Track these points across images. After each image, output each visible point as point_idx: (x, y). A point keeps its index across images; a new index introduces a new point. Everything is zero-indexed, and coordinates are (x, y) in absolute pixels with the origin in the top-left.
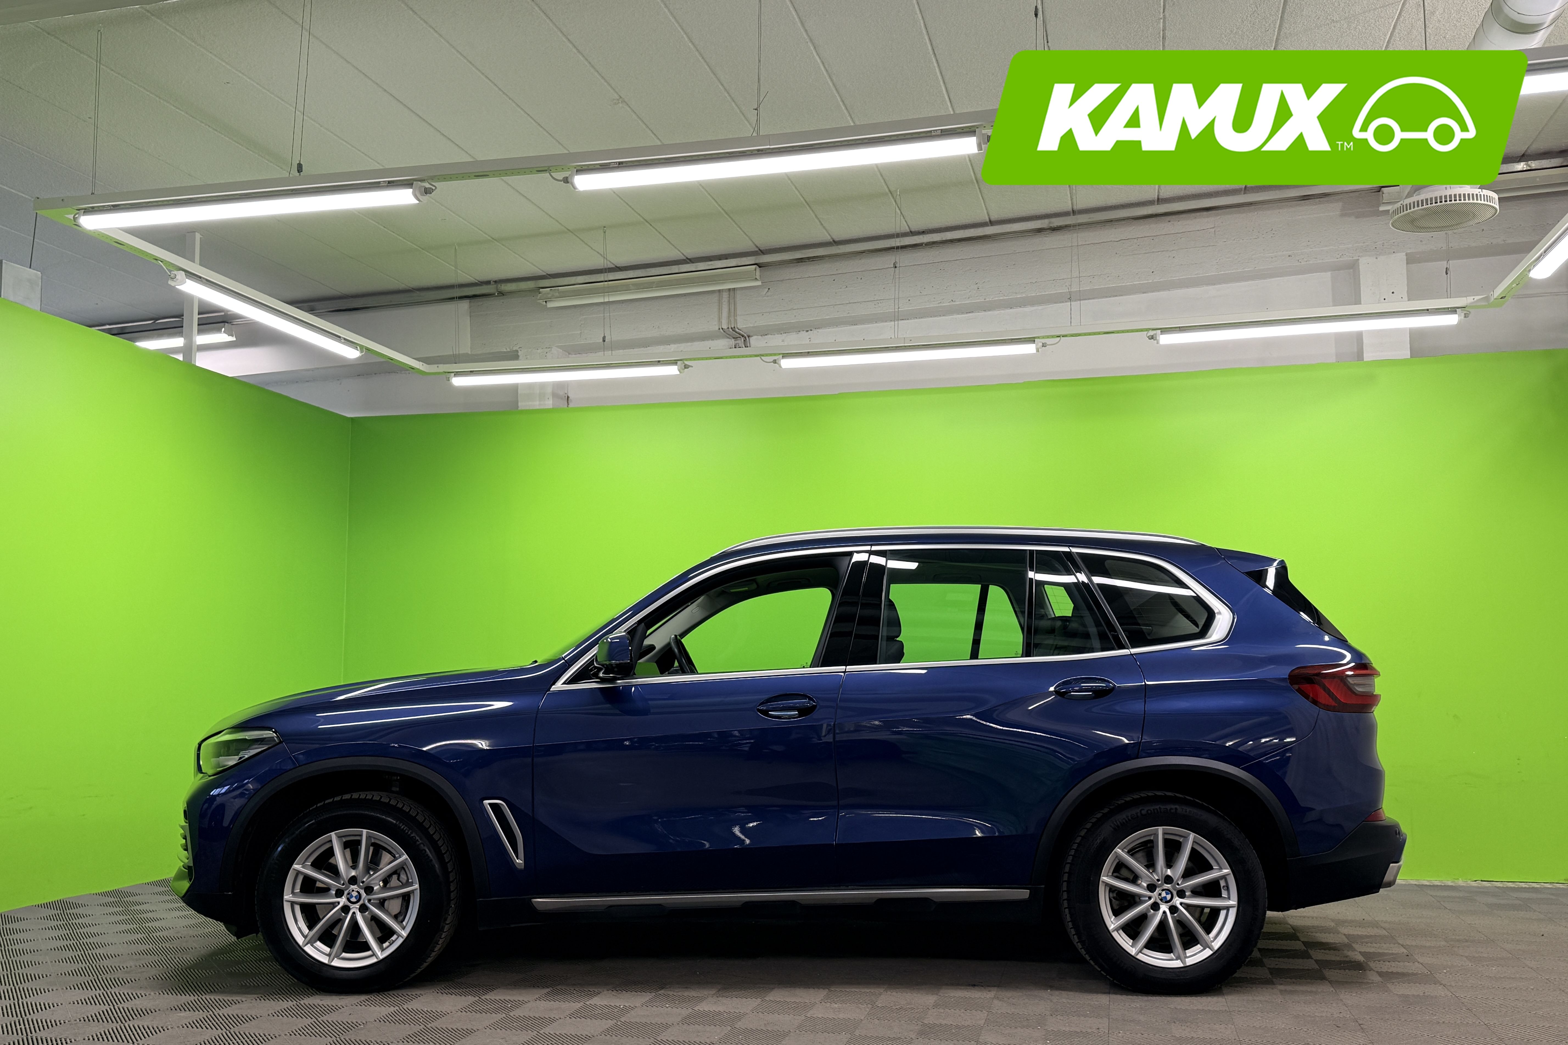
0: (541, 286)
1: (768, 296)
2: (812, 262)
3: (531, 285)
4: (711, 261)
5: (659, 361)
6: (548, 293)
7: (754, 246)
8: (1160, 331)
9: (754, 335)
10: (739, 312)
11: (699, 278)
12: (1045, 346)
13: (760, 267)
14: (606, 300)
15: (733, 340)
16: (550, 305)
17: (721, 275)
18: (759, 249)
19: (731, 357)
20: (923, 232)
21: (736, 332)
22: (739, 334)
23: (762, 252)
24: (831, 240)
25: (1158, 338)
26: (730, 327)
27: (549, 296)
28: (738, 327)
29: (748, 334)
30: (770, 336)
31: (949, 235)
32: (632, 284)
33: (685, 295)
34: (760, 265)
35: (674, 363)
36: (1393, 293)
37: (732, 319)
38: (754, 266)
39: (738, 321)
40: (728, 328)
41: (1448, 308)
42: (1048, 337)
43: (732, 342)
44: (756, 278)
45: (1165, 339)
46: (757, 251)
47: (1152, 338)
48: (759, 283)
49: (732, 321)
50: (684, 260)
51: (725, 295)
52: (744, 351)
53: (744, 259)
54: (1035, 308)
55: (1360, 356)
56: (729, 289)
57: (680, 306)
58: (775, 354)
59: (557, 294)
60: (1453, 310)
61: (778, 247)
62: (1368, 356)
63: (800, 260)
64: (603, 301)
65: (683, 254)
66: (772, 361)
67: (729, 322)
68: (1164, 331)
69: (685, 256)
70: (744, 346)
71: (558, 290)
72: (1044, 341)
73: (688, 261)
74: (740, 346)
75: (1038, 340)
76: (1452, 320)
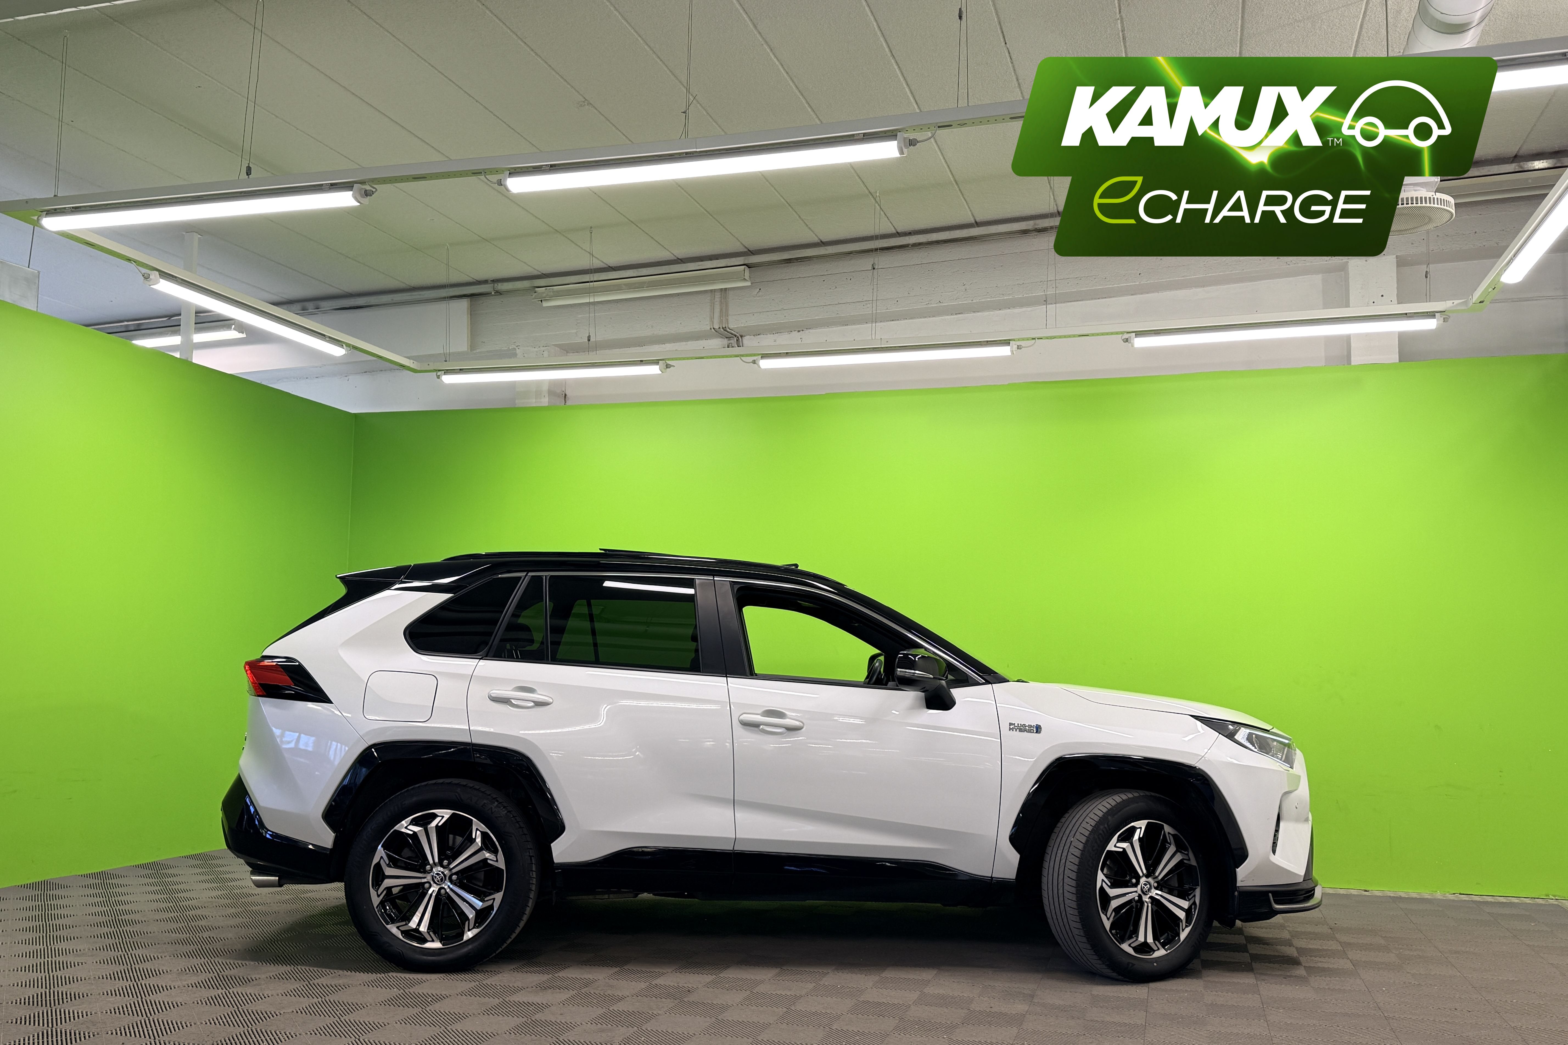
0: (535, 286)
1: (759, 296)
2: (799, 263)
3: (526, 284)
4: (702, 261)
5: (641, 361)
6: (543, 293)
7: (744, 247)
8: (1134, 334)
9: (747, 335)
10: (730, 313)
11: (689, 278)
12: (1021, 349)
13: (749, 268)
14: (592, 300)
15: (726, 339)
16: (545, 304)
17: (711, 275)
18: (749, 250)
19: (723, 357)
20: (910, 234)
21: (728, 332)
22: (732, 334)
23: (751, 253)
24: (819, 241)
25: (1132, 342)
26: (721, 327)
27: (544, 295)
28: (729, 327)
29: (742, 334)
30: (762, 336)
31: (934, 237)
32: (624, 284)
33: (678, 295)
34: (749, 266)
35: (656, 362)
36: (1382, 296)
37: (724, 319)
38: (743, 267)
39: (729, 322)
40: (720, 328)
41: (1427, 312)
42: (1023, 339)
43: (726, 341)
44: (745, 279)
45: (1140, 343)
46: (746, 252)
47: (1126, 340)
48: (748, 284)
49: (724, 321)
50: (675, 260)
51: (718, 295)
52: (737, 350)
53: (734, 259)
54: (1024, 309)
55: (1347, 359)
56: (722, 289)
57: (673, 305)
58: (755, 355)
59: (552, 294)
60: (1431, 315)
61: (767, 248)
62: (1356, 360)
63: (789, 261)
64: (588, 301)
65: (674, 255)
66: (751, 361)
67: (721, 322)
68: (1139, 334)
69: (675, 256)
70: (736, 346)
71: (553, 289)
72: (1019, 343)
73: (680, 261)
74: (733, 345)
75: (1014, 342)
76: (1430, 324)
